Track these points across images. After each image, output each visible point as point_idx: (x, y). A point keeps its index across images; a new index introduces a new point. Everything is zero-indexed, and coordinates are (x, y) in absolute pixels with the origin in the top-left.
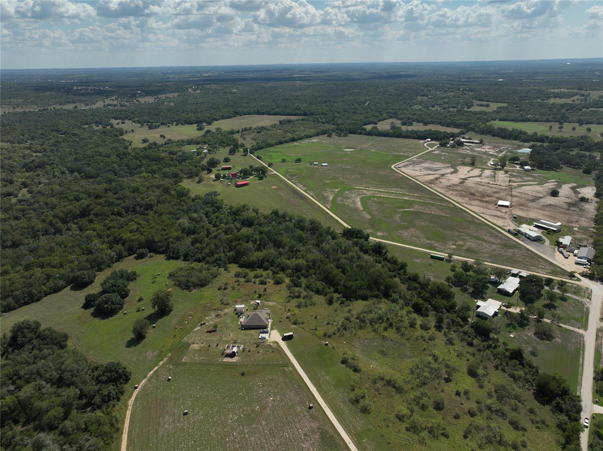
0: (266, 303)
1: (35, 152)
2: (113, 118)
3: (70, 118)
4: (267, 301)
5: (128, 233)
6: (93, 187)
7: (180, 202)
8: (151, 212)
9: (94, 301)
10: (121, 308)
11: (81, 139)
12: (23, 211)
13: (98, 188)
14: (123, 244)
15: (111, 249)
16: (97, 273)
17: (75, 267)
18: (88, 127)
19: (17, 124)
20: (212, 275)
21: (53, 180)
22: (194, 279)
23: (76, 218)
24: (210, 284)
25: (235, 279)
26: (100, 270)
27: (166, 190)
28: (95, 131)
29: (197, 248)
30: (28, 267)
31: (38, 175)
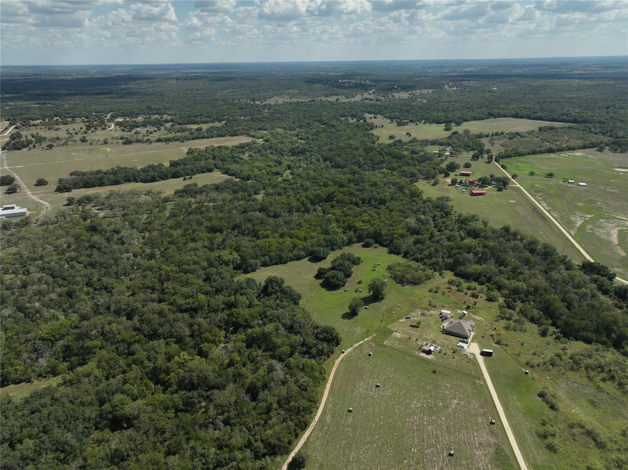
0: (473, 316)
1: (300, 139)
2: (367, 112)
3: (332, 110)
4: (474, 314)
5: (360, 223)
6: (339, 176)
7: (412, 201)
8: (383, 207)
9: (324, 274)
10: (343, 286)
11: (338, 131)
12: (285, 189)
13: (343, 177)
14: (355, 232)
15: (344, 233)
16: (330, 252)
17: (314, 242)
18: (345, 120)
19: (291, 113)
20: (426, 276)
21: (310, 166)
22: (409, 276)
23: (321, 202)
24: (423, 284)
25: (447, 285)
26: (333, 250)
27: (401, 189)
28: (349, 124)
29: (418, 248)
30: (282, 236)
31: (300, 160)
